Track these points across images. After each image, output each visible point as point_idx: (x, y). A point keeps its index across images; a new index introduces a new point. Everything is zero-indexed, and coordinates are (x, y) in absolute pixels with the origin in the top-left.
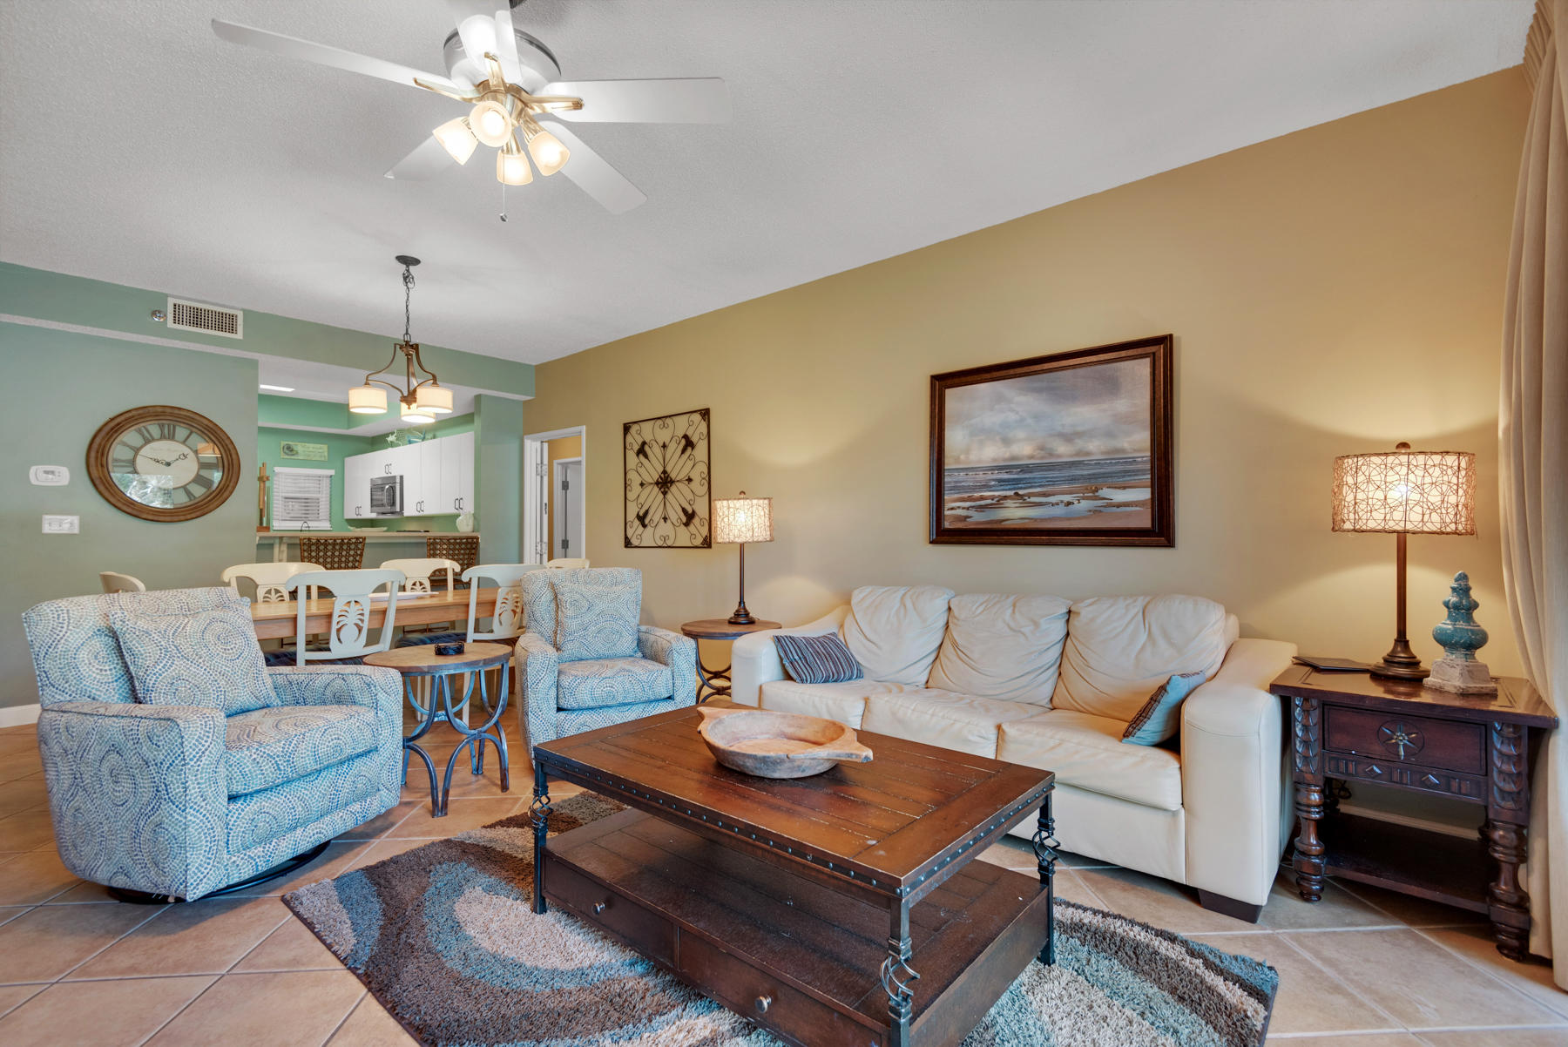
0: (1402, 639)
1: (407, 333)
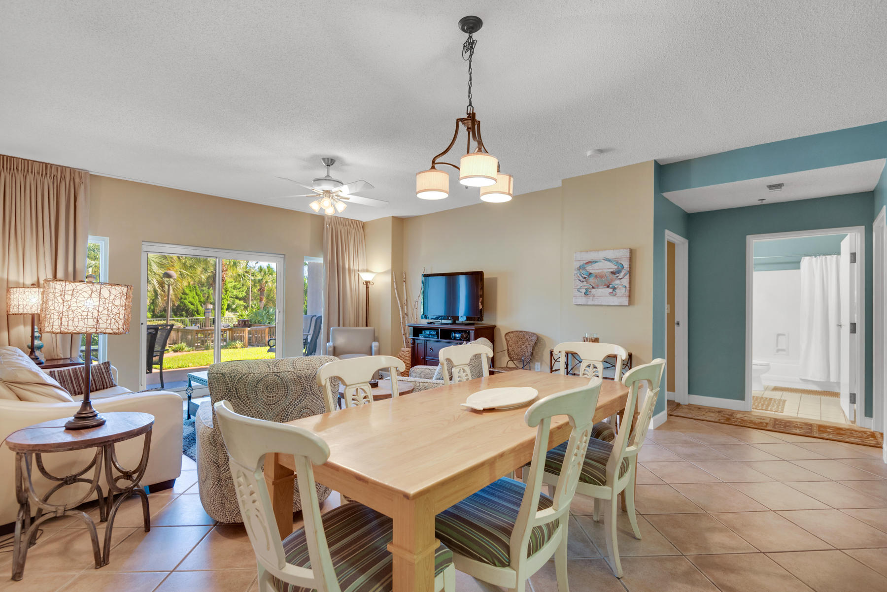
1: (470, 105)
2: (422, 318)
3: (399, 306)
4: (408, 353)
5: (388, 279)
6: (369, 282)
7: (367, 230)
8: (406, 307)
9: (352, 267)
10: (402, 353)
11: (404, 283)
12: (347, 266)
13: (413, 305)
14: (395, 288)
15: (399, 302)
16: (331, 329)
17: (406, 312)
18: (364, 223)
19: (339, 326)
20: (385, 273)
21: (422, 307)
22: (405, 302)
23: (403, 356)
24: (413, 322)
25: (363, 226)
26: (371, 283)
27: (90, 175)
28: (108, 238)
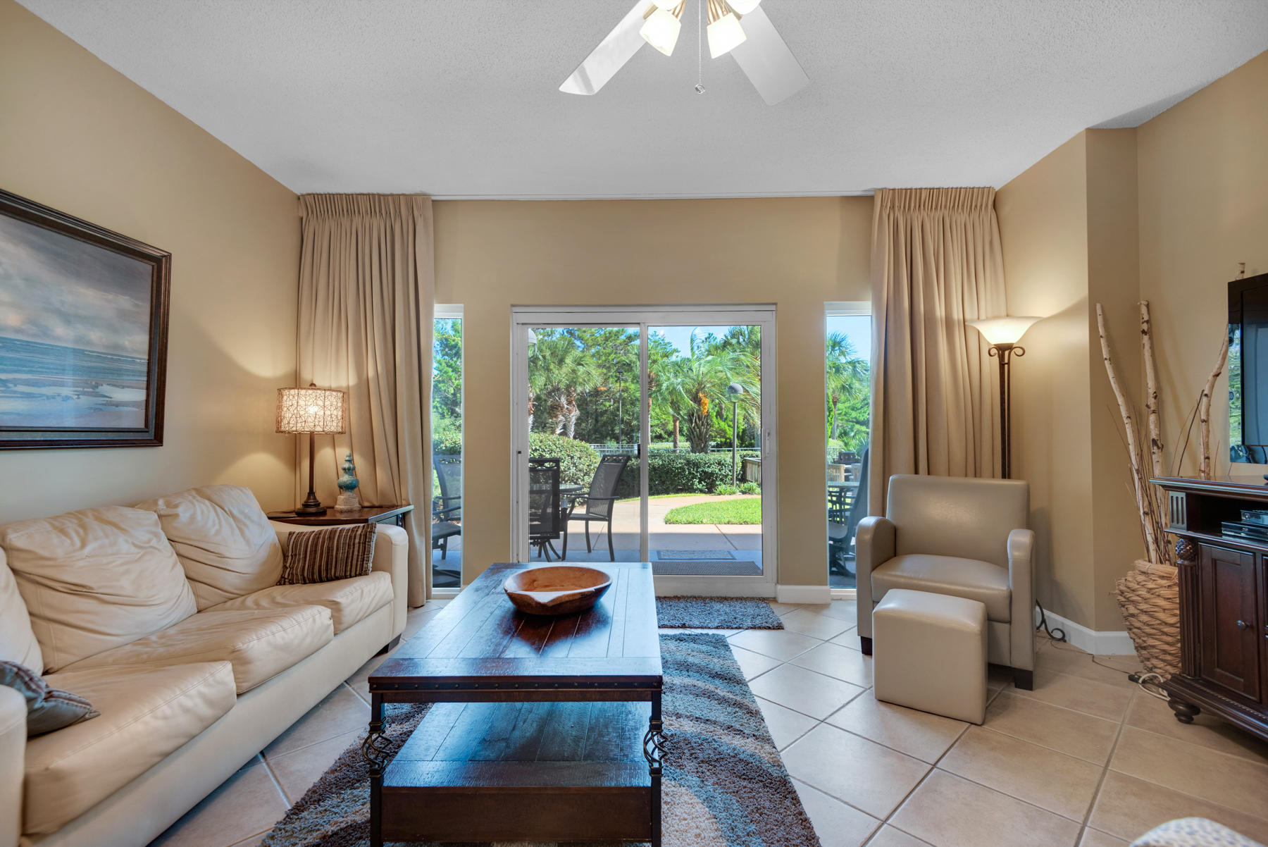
2: (1233, 460)
3: (1124, 413)
4: (1164, 582)
5: (1078, 334)
6: (1010, 347)
7: (1005, 210)
8: (1152, 418)
9: (957, 315)
10: (1141, 578)
11: (1146, 338)
12: (940, 312)
13: (1187, 411)
14: (1105, 354)
15: (1120, 400)
16: (891, 478)
17: (1154, 434)
18: (996, 194)
19: (916, 472)
20: (1067, 315)
21: (1235, 420)
22: (1151, 401)
23: (1143, 592)
24: (1187, 471)
25: (996, 201)
26: (1015, 350)
27: (433, 201)
28: (462, 305)
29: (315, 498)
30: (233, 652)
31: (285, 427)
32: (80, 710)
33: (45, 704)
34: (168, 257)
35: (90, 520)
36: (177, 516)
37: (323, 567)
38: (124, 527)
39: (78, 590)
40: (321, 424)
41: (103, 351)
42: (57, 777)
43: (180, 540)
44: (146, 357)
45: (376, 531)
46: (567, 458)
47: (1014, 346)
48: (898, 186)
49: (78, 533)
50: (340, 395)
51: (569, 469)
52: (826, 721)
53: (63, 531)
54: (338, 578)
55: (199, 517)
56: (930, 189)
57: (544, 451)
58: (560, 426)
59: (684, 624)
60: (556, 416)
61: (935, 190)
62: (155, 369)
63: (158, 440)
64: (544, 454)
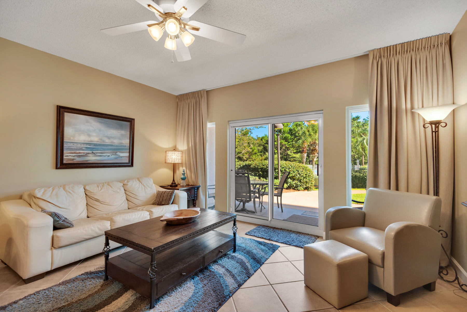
0: (174, 180)
25: (449, 39)
26: (441, 124)
27: (207, 91)
28: (215, 123)
29: (174, 182)
30: (111, 219)
31: (168, 161)
32: (69, 225)
33: (62, 222)
34: (134, 119)
35: (106, 185)
36: (128, 184)
37: (161, 201)
38: (112, 186)
39: (97, 200)
40: (173, 161)
41: (118, 144)
42: (58, 237)
43: (127, 191)
44: (129, 145)
45: (175, 192)
46: (296, 171)
47: (442, 121)
48: (382, 46)
49: (101, 187)
50: (181, 153)
51: (297, 175)
52: (272, 285)
53: (98, 187)
54: (163, 205)
55: (134, 185)
56: (402, 44)
57: (287, 168)
58: (316, 158)
59: (270, 239)
60: (314, 154)
61: (405, 44)
62: (131, 148)
63: (132, 165)
64: (286, 169)
